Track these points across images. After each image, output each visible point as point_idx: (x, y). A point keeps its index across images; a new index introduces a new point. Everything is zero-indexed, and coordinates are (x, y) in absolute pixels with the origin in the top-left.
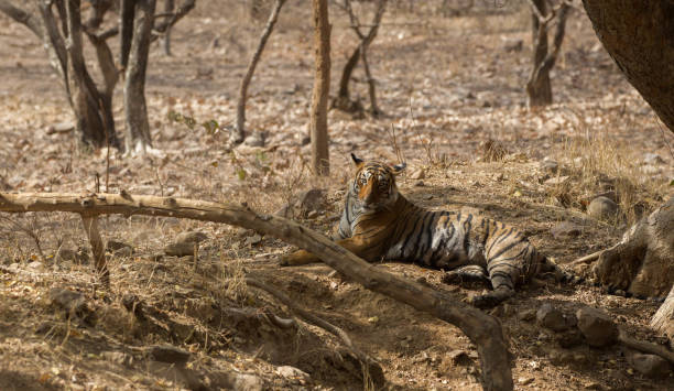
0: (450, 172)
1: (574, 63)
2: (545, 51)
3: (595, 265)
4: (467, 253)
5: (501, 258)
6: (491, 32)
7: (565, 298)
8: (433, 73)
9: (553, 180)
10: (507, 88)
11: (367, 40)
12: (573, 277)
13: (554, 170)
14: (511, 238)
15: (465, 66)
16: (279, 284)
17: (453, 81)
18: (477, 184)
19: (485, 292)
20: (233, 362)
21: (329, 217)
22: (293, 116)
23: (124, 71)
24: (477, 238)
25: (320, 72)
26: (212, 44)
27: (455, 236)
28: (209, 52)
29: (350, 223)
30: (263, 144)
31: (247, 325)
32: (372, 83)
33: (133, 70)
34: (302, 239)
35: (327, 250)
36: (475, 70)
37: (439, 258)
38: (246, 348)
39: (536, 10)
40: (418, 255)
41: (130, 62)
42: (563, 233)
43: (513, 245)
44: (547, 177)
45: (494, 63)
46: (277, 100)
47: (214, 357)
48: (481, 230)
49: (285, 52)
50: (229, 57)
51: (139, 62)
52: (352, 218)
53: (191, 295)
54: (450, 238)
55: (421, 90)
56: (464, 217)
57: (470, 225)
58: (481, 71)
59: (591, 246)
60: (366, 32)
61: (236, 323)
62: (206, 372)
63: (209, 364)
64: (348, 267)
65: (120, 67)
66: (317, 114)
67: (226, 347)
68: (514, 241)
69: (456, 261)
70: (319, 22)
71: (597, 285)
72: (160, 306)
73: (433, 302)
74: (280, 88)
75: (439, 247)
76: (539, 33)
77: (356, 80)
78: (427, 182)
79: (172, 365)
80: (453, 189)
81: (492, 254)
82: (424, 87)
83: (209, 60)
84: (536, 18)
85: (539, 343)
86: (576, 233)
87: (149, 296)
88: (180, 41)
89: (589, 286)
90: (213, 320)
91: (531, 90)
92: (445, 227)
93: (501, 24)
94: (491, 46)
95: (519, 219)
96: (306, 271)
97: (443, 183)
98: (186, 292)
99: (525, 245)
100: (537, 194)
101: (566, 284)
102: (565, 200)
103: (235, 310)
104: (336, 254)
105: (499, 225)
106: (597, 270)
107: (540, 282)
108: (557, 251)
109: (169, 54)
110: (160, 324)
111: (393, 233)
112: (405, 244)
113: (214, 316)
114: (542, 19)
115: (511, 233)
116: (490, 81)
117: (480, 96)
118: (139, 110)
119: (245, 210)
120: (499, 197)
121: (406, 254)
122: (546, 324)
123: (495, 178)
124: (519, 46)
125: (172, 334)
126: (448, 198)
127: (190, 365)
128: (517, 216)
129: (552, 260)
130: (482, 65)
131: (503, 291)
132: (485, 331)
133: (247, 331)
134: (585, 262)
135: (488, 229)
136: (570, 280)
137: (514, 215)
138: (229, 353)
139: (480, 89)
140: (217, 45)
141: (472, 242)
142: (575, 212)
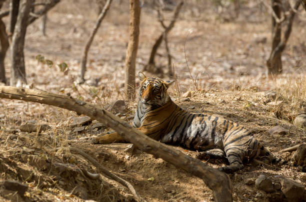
0: (207, 94)
1: (298, 52)
2: (279, 41)
3: (295, 154)
4: (213, 141)
5: (233, 144)
6: (247, 32)
7: (274, 172)
8: (210, 54)
9: (273, 103)
10: (255, 65)
11: (168, 29)
12: (280, 160)
13: (274, 97)
14: (242, 133)
15: (230, 50)
16: (92, 154)
17: (222, 59)
18: (224, 102)
19: (223, 166)
20: (56, 195)
21: (128, 117)
22: (119, 75)
23: (11, 36)
24: (220, 131)
25: (132, 37)
26: (72, 30)
27: (206, 129)
28: (69, 35)
29: (140, 119)
30: (96, 85)
31: (68, 174)
32: (170, 58)
33: (17, 35)
34: (103, 118)
35: (120, 125)
36: (235, 53)
37: (196, 143)
38: (66, 188)
39: (274, 14)
40: (183, 140)
41: (15, 30)
42: (276, 133)
43: (242, 137)
44: (269, 101)
45: (248, 50)
46: (110, 65)
47: (45, 191)
48: (223, 126)
49: (117, 37)
50: (83, 39)
51: (22, 31)
52: (141, 115)
53: (33, 153)
54: (203, 130)
55: (202, 63)
56: (213, 118)
57: (216, 123)
58: (239, 54)
59: (293, 142)
60: (167, 24)
61: (60, 173)
62: (38, 199)
63: (41, 194)
64: (132, 137)
65: (9, 33)
66: (130, 63)
67: (53, 186)
68: (243, 134)
69: (207, 145)
70: (134, 6)
71: (295, 165)
72: (12, 158)
73: (186, 162)
74: (113, 59)
75: (196, 136)
76: (275, 29)
77: (160, 56)
78: (192, 99)
79: (16, 193)
80: (208, 104)
81: (228, 141)
82: (203, 62)
83: (69, 40)
84: (274, 19)
85: (256, 199)
86: (283, 134)
87: (5, 151)
88: (52, 28)
89: (290, 166)
90: (46, 170)
91: (269, 64)
92: (200, 123)
93: (254, 28)
94: (247, 40)
95: (249, 123)
96: (111, 148)
97: (203, 100)
98: (30, 150)
99: (250, 137)
100: (262, 110)
101: (275, 164)
102: (278, 115)
103: (60, 164)
104: (125, 128)
105: (235, 124)
106: (296, 157)
107: (259, 162)
108: (271, 144)
109: (45, 35)
110: (11, 169)
111: (168, 126)
112: (175, 132)
113: (47, 167)
114: (278, 20)
115: (241, 130)
116: (245, 61)
117: (238, 69)
118: (19, 60)
119: (69, 98)
120: (237, 110)
121: (175, 139)
122: (260, 188)
123: (235, 99)
124: (264, 41)
125: (18, 175)
126: (205, 109)
127: (28, 194)
128: (247, 122)
129: (268, 149)
130: (240, 51)
131: (235, 165)
132: (218, 182)
133: (68, 178)
134: (289, 151)
135: (227, 126)
136: (278, 162)
137: (246, 120)
138: (55, 190)
139: (238, 65)
140: (75, 31)
141: (216, 133)
142: (284, 122)
